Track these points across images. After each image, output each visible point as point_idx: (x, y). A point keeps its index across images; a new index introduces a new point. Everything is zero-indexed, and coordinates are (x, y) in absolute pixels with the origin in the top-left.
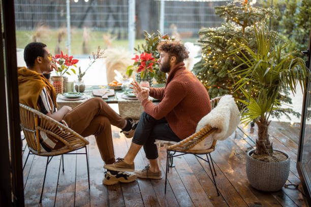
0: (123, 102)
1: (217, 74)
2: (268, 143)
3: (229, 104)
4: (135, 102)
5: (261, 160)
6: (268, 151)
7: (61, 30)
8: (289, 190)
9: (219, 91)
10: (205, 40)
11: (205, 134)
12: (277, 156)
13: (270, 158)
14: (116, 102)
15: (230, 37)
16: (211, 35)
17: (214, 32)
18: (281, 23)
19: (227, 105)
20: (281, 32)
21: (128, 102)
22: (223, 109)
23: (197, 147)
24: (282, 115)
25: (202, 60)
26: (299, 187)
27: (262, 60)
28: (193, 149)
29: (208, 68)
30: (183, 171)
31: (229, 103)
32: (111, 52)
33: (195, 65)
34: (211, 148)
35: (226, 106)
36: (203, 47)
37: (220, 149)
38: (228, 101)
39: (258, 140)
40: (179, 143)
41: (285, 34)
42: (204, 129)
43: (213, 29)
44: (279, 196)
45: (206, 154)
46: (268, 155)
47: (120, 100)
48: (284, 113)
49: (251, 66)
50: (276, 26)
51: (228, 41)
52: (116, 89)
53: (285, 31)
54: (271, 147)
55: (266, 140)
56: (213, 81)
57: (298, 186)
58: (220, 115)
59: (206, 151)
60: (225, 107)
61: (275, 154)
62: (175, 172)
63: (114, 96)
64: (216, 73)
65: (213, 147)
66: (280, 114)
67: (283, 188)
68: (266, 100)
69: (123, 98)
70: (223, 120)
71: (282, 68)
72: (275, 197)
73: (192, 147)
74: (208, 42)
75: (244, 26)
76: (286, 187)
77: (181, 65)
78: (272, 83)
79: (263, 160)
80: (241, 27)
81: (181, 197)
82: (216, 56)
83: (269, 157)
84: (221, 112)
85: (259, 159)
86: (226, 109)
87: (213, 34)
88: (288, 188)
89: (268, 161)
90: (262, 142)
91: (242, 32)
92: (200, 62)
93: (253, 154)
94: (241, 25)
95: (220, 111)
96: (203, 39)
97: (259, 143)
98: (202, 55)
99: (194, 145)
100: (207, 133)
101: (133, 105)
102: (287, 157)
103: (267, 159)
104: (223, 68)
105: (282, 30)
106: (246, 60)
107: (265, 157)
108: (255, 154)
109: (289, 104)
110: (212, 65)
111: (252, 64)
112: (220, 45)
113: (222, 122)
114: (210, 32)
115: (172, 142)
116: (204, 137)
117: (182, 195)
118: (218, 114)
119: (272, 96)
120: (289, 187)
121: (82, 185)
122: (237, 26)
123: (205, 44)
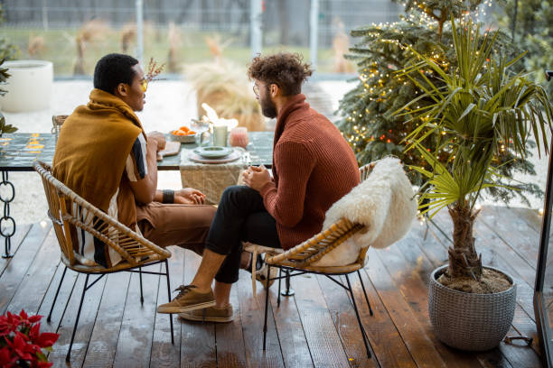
0: (190, 169)
1: (384, 115)
2: (473, 253)
3: (392, 176)
4: (214, 169)
5: (455, 288)
6: (471, 270)
7: (126, 28)
8: (513, 349)
9: (385, 149)
10: (363, 48)
11: (342, 236)
12: (490, 281)
13: (474, 285)
14: (176, 168)
15: (413, 40)
16: (374, 38)
17: (380, 31)
18: (538, 15)
19: (386, 178)
20: (538, 33)
21: (199, 168)
22: (377, 186)
23: (326, 260)
24: (514, 196)
25: (359, 87)
26: (534, 342)
27: (460, 88)
28: (317, 264)
29: (368, 102)
30: (309, 305)
31: (390, 173)
32: (206, 70)
33: (346, 96)
34: (356, 262)
35: (383, 182)
36: (358, 61)
37: (391, 261)
38: (390, 170)
39: (453, 248)
40: (287, 252)
41: (545, 37)
42: (337, 226)
43: (381, 26)
44: (490, 361)
45: (346, 274)
46: (472, 278)
47: (184, 162)
48: (519, 192)
49: (440, 99)
50: (530, 22)
51: (407, 48)
52: (185, 141)
53: (546, 31)
54: (479, 262)
55: (467, 250)
56: (375, 127)
57: (531, 340)
58: (369, 198)
59: (345, 269)
60: (380, 183)
61: (486, 277)
62: (292, 306)
63: (175, 155)
64: (383, 112)
65: (360, 261)
66: (510, 195)
67: (502, 344)
68: (470, 169)
69: (191, 160)
70: (374, 207)
71: (502, 105)
72: (482, 363)
73: (317, 260)
74: (368, 51)
75: (442, 20)
76: (508, 342)
77: (299, 102)
78: (480, 134)
79: (461, 290)
80: (436, 22)
81: (294, 358)
82: (385, 78)
83: (472, 282)
84: (370, 193)
85: (453, 285)
86: (383, 187)
87: (377, 35)
88: (511, 344)
89: (470, 292)
90: (459, 252)
91: (438, 32)
92: (356, 91)
93: (442, 276)
94: (436, 18)
95: (370, 189)
96: (361, 45)
97: (455, 254)
98: (361, 77)
99: (320, 258)
100: (346, 233)
101: (211, 174)
102: (511, 282)
103: (467, 286)
104: (395, 102)
105: (541, 29)
106: (430, 89)
107: (466, 283)
108: (446, 275)
109: (528, 175)
110: (375, 97)
111: (441, 96)
112: (394, 57)
113: (373, 212)
114: (374, 30)
115: (278, 250)
116: (339, 241)
117: (297, 353)
118: (364, 197)
119: (481, 160)
120: (513, 341)
121: (106, 327)
122: (432, 21)
123: (363, 55)
